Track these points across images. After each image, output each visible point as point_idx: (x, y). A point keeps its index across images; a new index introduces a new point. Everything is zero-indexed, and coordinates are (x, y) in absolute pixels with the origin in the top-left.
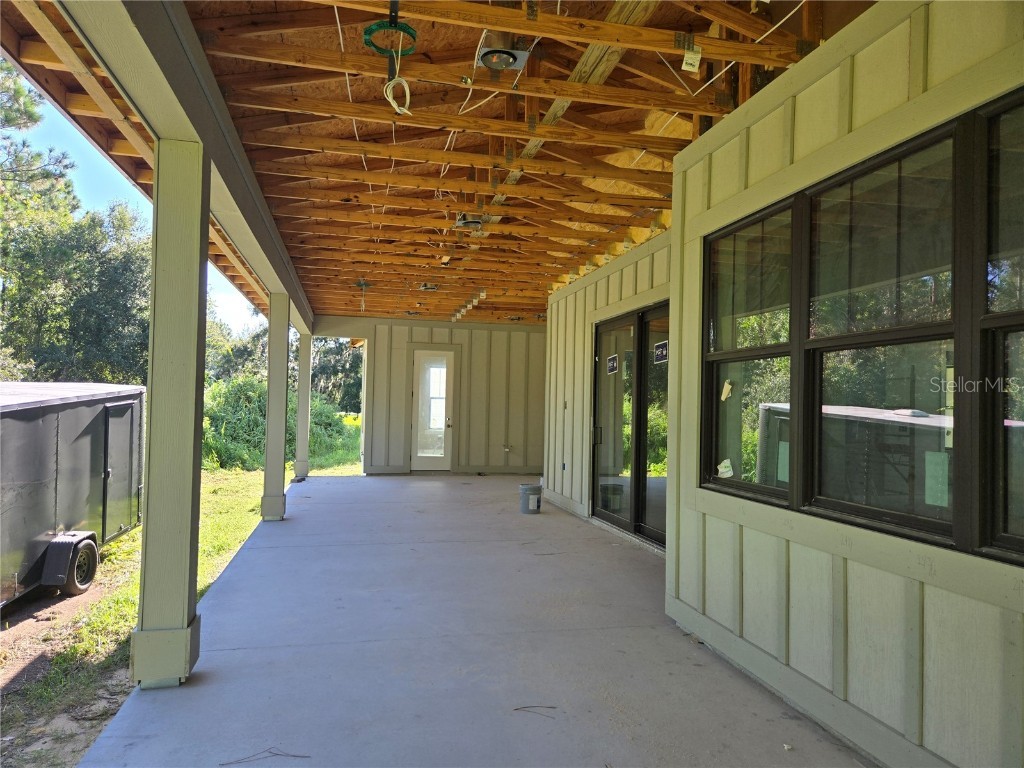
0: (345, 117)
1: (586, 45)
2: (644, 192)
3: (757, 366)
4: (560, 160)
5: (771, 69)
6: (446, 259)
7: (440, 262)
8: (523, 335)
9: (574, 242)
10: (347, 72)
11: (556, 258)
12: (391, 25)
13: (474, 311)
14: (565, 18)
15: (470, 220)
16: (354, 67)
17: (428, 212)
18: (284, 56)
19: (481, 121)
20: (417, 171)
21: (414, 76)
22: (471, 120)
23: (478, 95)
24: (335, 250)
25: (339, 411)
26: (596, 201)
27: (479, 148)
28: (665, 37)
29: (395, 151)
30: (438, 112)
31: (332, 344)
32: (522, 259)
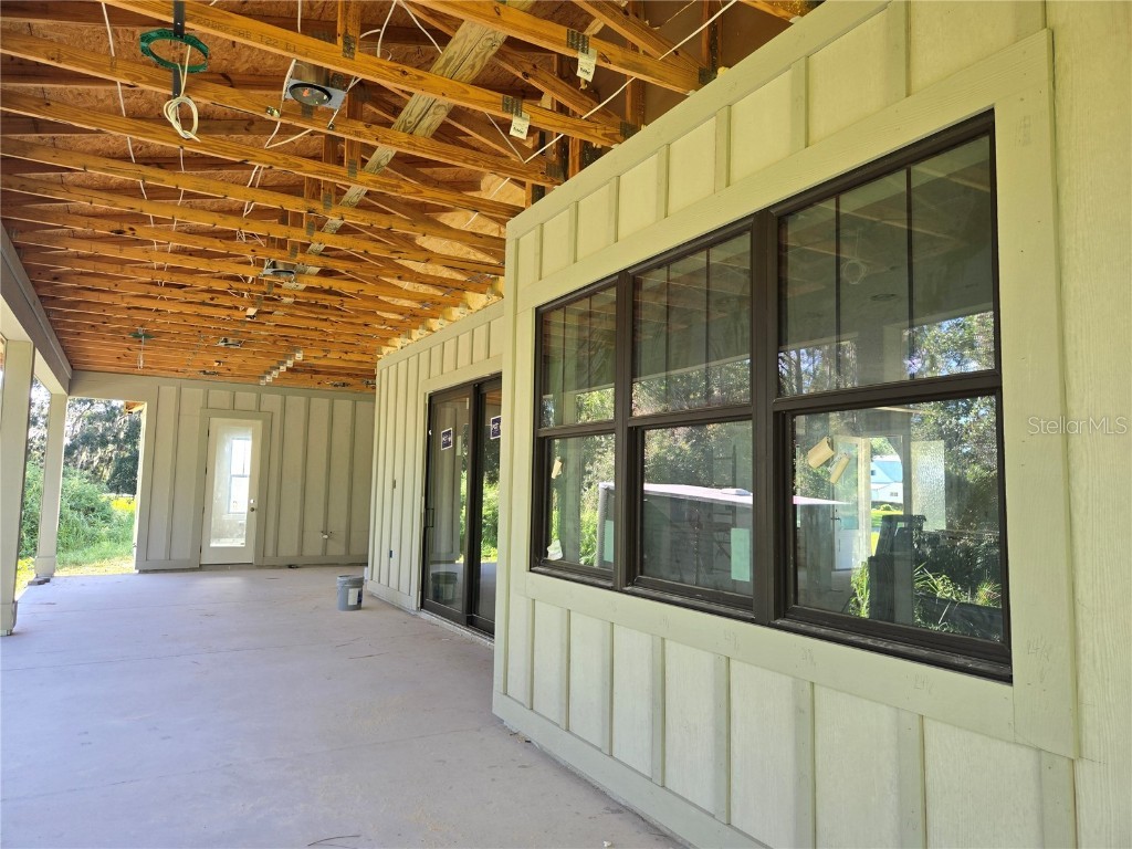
0: (117, 134)
1: (411, 94)
2: (480, 257)
3: (599, 444)
4: (387, 213)
5: (599, 146)
6: (252, 311)
7: (243, 314)
8: (348, 403)
9: (406, 303)
10: (119, 81)
11: (385, 320)
12: (175, 36)
13: (290, 375)
14: (387, 63)
15: (281, 269)
16: (127, 76)
17: (227, 256)
18: (29, 49)
19: (293, 160)
20: (215, 207)
21: (206, 98)
22: (280, 156)
23: (287, 130)
24: (104, 291)
25: (106, 492)
26: (427, 260)
27: (294, 189)
28: (494, 99)
29: (185, 181)
30: (241, 142)
31: (100, 408)
32: (346, 317)
